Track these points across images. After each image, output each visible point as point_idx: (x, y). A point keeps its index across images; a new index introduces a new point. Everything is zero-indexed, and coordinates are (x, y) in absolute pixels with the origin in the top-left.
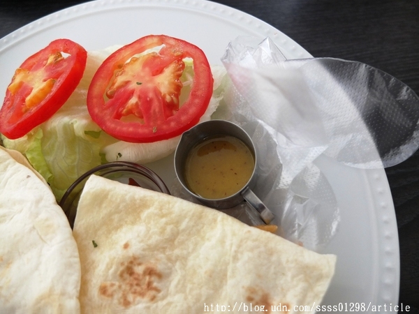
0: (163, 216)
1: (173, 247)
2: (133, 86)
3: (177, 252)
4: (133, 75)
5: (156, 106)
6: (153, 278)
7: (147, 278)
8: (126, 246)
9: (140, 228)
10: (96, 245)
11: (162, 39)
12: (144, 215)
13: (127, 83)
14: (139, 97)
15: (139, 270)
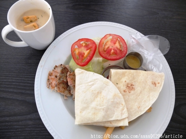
0: (130, 74)
1: (134, 79)
2: (111, 47)
3: (135, 80)
4: (109, 45)
5: (118, 51)
6: (133, 86)
7: (131, 87)
8: (125, 81)
9: (126, 77)
10: (117, 84)
11: (110, 35)
12: (126, 74)
13: (109, 47)
14: (114, 50)
15: (129, 85)
